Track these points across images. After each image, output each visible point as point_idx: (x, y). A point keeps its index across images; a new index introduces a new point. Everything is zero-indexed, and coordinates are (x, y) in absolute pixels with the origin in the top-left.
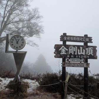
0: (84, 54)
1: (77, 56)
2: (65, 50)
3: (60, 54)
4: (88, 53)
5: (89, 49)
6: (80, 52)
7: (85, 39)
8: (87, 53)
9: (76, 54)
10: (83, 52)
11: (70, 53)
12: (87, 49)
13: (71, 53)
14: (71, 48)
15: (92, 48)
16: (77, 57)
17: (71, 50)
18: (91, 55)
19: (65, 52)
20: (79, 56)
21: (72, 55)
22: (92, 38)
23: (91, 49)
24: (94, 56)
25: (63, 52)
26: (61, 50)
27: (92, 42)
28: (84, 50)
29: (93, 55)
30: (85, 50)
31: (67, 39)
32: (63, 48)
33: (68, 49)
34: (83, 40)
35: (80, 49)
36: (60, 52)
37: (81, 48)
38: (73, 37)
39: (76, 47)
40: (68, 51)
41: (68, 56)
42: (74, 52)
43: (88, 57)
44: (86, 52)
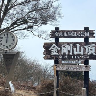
0: (82, 54)
1: (72, 56)
2: (56, 49)
3: (51, 55)
4: (88, 52)
5: (89, 47)
6: (76, 51)
7: (83, 34)
8: (86, 52)
9: (71, 53)
10: (80, 51)
11: (63, 53)
12: (86, 47)
13: (65, 53)
14: (64, 46)
15: (94, 45)
16: (72, 58)
17: (65, 48)
18: (92, 54)
19: (57, 52)
20: (76, 56)
21: (66, 55)
22: (94, 32)
25: (54, 52)
26: (52, 49)
27: (94, 37)
28: (82, 49)
29: (95, 54)
30: (84, 48)
31: (59, 35)
32: (54, 47)
33: (61, 48)
34: (80, 35)
36: (50, 52)
37: (78, 46)
38: (67, 31)
39: (71, 45)
40: (61, 50)
41: (61, 57)
42: (69, 51)
43: (88, 57)
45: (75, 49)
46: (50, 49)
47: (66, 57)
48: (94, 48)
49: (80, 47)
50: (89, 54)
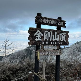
1: (52, 42)
2: (40, 35)
5: (62, 34)
6: (54, 38)
7: (59, 23)
10: (57, 38)
11: (45, 39)
13: (46, 39)
14: (46, 33)
16: (52, 44)
17: (46, 35)
18: (64, 41)
19: (40, 38)
20: (54, 42)
21: (47, 41)
22: (65, 22)
23: (64, 34)
24: (66, 42)
26: (36, 35)
30: (59, 35)
31: (42, 21)
32: (38, 33)
33: (44, 34)
34: (57, 24)
35: (54, 35)
39: (51, 32)
40: (44, 36)
41: (44, 43)
42: (49, 38)
43: (61, 43)
44: (60, 38)
45: (53, 36)
47: (47, 43)
48: (65, 36)
49: (57, 34)
50: (62, 41)
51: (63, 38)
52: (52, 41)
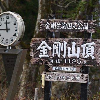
0: (78, 57)
3: (39, 57)
4: (86, 55)
5: (87, 46)
7: (81, 26)
8: (83, 54)
10: (76, 52)
11: (55, 55)
12: (84, 46)
13: (57, 55)
14: (56, 45)
15: (93, 43)
16: (66, 62)
17: (57, 48)
18: (90, 57)
19: (47, 52)
20: (70, 60)
24: (95, 59)
25: (44, 53)
28: (78, 48)
29: (93, 58)
31: (50, 27)
32: (44, 45)
33: (52, 47)
34: (77, 27)
35: (71, 47)
36: (39, 52)
37: (74, 44)
38: (61, 22)
39: (66, 43)
40: (52, 50)
41: (52, 61)
42: (62, 53)
43: (85, 62)
44: (81, 52)
45: (69, 49)
46: (38, 49)
47: (58, 61)
48: (93, 48)
49: (76, 46)
50: (86, 57)
51: (87, 52)
52: (67, 58)
